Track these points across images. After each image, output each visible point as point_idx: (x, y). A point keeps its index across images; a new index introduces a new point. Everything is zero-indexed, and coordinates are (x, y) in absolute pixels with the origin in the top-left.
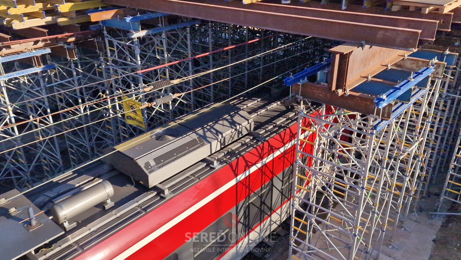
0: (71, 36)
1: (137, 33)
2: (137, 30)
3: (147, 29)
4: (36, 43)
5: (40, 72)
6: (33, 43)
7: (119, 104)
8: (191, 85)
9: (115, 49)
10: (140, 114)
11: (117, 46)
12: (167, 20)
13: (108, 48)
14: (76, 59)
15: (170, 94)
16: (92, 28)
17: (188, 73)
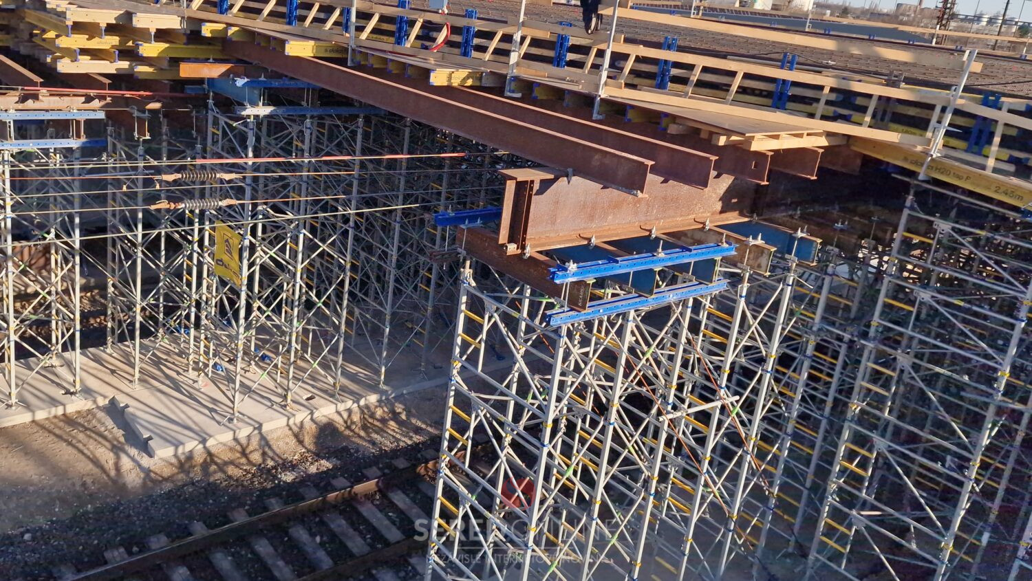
0: (153, 99)
4: (89, 99)
6: (83, 99)
7: (210, 234)
8: (351, 223)
9: (220, 133)
10: (236, 257)
11: (223, 128)
12: (316, 96)
13: (211, 129)
14: (148, 137)
15: (304, 231)
16: (190, 90)
17: (350, 201)
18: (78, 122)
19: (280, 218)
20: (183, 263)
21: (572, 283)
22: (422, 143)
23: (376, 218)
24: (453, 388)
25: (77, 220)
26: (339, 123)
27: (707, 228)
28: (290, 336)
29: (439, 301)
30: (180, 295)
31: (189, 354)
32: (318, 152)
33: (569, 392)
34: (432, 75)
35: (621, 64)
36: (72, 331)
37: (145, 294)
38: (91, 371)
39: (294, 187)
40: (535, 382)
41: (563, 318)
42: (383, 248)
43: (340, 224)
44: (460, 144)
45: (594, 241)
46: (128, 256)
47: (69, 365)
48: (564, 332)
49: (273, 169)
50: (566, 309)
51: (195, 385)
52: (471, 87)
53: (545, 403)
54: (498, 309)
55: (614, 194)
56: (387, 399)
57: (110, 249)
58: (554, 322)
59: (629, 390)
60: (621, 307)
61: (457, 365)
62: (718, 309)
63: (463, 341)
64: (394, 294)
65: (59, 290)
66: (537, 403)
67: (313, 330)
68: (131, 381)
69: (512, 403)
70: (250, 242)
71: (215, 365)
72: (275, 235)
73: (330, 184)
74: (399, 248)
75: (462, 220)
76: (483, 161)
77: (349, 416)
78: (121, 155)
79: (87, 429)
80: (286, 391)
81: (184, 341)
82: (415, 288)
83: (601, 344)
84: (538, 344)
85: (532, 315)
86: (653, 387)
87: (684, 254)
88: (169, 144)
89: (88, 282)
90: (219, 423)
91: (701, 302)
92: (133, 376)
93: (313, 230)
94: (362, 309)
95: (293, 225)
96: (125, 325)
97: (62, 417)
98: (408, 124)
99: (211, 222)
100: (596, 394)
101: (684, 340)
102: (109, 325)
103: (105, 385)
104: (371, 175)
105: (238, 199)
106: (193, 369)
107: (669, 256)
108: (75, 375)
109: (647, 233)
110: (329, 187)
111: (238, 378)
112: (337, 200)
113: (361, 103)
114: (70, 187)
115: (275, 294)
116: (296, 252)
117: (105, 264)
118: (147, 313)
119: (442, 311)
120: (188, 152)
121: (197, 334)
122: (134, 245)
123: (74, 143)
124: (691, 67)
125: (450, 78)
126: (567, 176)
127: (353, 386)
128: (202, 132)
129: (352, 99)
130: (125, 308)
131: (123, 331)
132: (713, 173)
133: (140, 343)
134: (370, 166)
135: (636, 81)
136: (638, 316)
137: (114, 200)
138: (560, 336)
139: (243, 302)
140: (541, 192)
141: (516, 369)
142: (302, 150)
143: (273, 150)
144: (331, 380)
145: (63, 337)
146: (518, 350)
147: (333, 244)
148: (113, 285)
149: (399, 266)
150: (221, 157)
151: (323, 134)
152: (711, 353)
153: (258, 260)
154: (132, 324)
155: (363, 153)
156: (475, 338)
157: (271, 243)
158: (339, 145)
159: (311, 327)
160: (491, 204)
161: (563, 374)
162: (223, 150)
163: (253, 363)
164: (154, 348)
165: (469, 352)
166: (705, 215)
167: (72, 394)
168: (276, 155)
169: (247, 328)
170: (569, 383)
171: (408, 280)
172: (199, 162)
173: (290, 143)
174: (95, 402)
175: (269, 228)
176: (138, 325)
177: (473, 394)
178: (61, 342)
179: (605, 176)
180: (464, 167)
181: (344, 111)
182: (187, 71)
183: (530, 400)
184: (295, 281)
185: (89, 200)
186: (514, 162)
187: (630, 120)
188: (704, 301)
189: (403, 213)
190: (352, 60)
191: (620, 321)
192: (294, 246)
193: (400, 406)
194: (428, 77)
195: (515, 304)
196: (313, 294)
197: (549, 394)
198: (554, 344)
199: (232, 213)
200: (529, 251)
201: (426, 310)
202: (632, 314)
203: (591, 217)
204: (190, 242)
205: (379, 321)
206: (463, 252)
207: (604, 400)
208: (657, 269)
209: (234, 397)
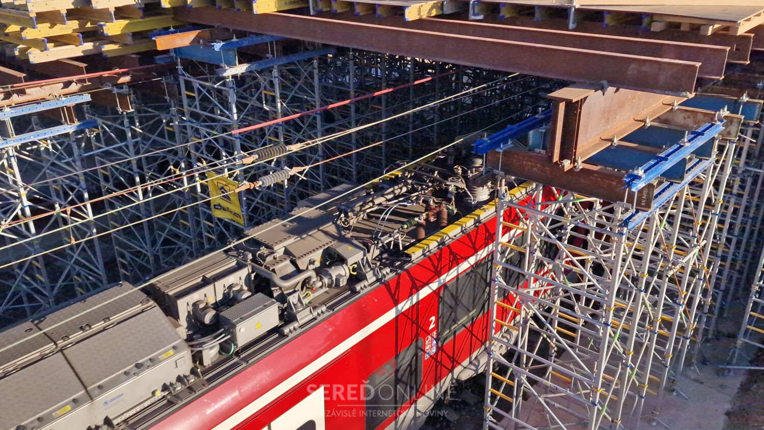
0: (124, 74)
1: (231, 69)
2: (231, 64)
3: (248, 62)
4: (67, 85)
5: (73, 132)
6: (62, 85)
7: (201, 185)
9: (195, 95)
11: (199, 89)
13: (185, 93)
14: (131, 110)
16: (159, 60)
18: (68, 108)
52: (436, 17)
123: (68, 128)
125: (419, 11)
143: (251, 102)
181: (304, 56)
182: (163, 43)
190: (315, 9)
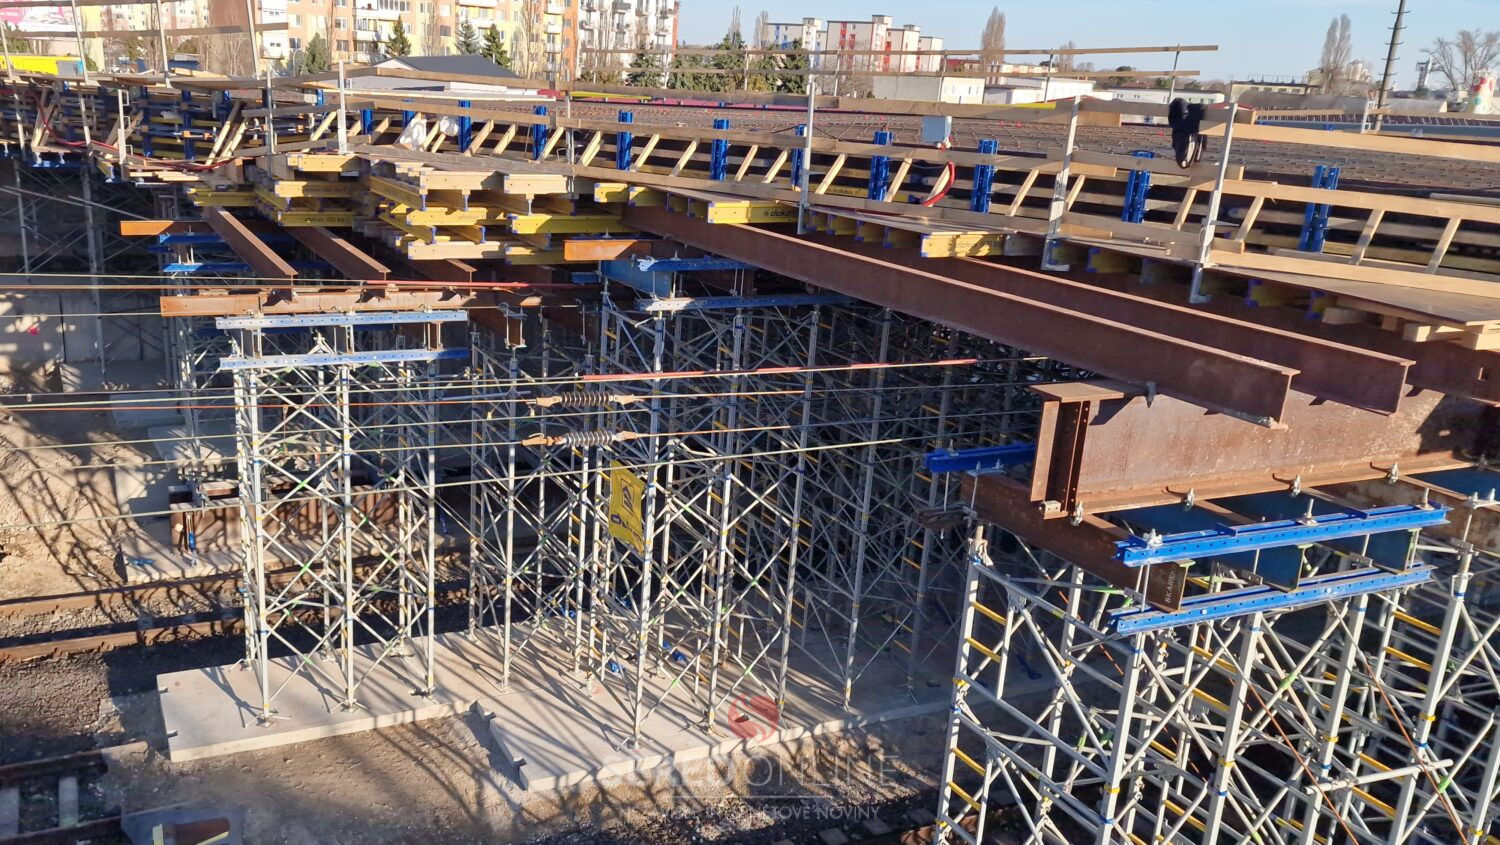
3: (691, 296)
4: (449, 294)
6: (440, 295)
7: (603, 480)
8: (800, 465)
9: (617, 337)
10: (638, 512)
11: (622, 331)
12: (751, 280)
13: (605, 332)
14: (523, 345)
15: (731, 476)
16: (579, 279)
17: (798, 432)
18: (433, 326)
19: (697, 458)
20: (568, 518)
21: (1155, 567)
22: (909, 344)
23: (837, 458)
24: (957, 721)
25: (432, 459)
26: (783, 318)
27: (1395, 479)
28: (713, 626)
29: (935, 584)
30: (564, 563)
31: (575, 647)
32: (752, 361)
33: (1149, 737)
34: (925, 242)
35: (1240, 213)
36: (424, 609)
37: (518, 559)
38: (448, 664)
39: (719, 412)
40: (1090, 719)
41: (1138, 622)
42: (847, 502)
43: (783, 466)
44: (969, 344)
45: (1192, 498)
46: (497, 509)
47: (419, 654)
48: (1140, 643)
49: (691, 387)
50: (1144, 607)
51: (583, 691)
52: (986, 258)
53: (1108, 753)
54: (1029, 603)
55: (1226, 422)
56: (855, 728)
57: (474, 497)
58: (1123, 629)
59: (1253, 739)
60: (1240, 606)
61: (964, 687)
62: (1412, 613)
63: (973, 649)
64: (865, 570)
65: (409, 552)
66: (1093, 752)
67: (746, 620)
68: (499, 681)
69: (1053, 751)
70: (658, 490)
71: (610, 663)
72: (691, 483)
73: (768, 409)
74: (873, 503)
75: (971, 463)
76: (1006, 371)
77: (799, 749)
78: (488, 371)
79: (441, 744)
80: (708, 706)
81: (569, 628)
82: (898, 563)
83: (1205, 665)
84: (1094, 659)
85: (1086, 612)
86: (1294, 736)
87: (1352, 521)
88: (552, 354)
89: (448, 541)
90: (614, 747)
91: (1381, 601)
92: (502, 673)
93: (745, 475)
94: (817, 592)
95: (717, 467)
96: (491, 603)
97: (411, 726)
98: (887, 317)
99: (605, 463)
100: (1194, 742)
101: (1351, 663)
102: (472, 602)
103: (466, 684)
104: (831, 394)
105: (641, 431)
106: (581, 668)
107: (1326, 525)
108: (427, 669)
109: (1286, 487)
110: (768, 411)
111: (641, 683)
112: (779, 432)
113: (816, 288)
114: (425, 414)
115: (692, 566)
116: (721, 507)
117: (468, 518)
118: (522, 587)
119: (939, 600)
120: (576, 365)
121: (586, 618)
122: (504, 493)
123: (428, 355)
124: (1363, 214)
125: (953, 244)
126: (1146, 394)
127: (804, 706)
128: (594, 336)
129: (804, 283)
130: (492, 580)
131: (490, 610)
132: (1406, 388)
133: (512, 628)
134: (829, 381)
135: (1266, 239)
136: (1269, 620)
137: (479, 431)
138: (1134, 651)
139: (646, 576)
140: (1101, 420)
141: (1059, 697)
142: (731, 360)
143: (690, 360)
144: (771, 695)
145: (413, 615)
146: (1062, 669)
147: (774, 494)
148: (478, 548)
149: (872, 530)
150: (619, 372)
151: (760, 336)
152: (1399, 685)
153: (668, 516)
154: (501, 601)
155: (819, 363)
156: (992, 648)
157: (686, 492)
158: (784, 350)
159: (742, 616)
160: (1019, 437)
161: (1138, 708)
162: (621, 361)
163: (661, 663)
164: (530, 636)
165: (982, 667)
166: (1390, 457)
167: (423, 694)
168: (694, 367)
169: (654, 613)
170: (1149, 723)
171: (886, 551)
172: (589, 379)
173: (713, 349)
174: (452, 707)
175: (683, 472)
176: (508, 604)
177: (989, 733)
178: (411, 623)
179: (1213, 395)
180: (975, 379)
181: (794, 301)
182: (575, 252)
183: (1083, 748)
184: (719, 548)
185: (447, 431)
186: (1057, 373)
187: (1255, 303)
188: (1387, 599)
189: (878, 451)
190: (804, 227)
191: (1237, 629)
192: (718, 498)
193: (876, 739)
194: (919, 246)
195: (1058, 596)
196: (744, 569)
197: (1114, 736)
198: (1124, 661)
199: (633, 450)
200: (1081, 514)
201: (915, 598)
202: (1259, 617)
203: (1188, 461)
204: (578, 490)
205: (843, 610)
206: (971, 513)
207: (1209, 755)
208: (1304, 547)
209: (635, 711)
